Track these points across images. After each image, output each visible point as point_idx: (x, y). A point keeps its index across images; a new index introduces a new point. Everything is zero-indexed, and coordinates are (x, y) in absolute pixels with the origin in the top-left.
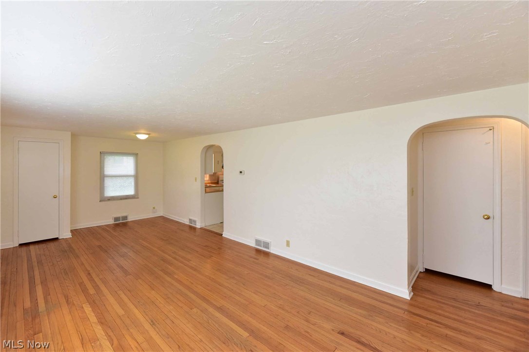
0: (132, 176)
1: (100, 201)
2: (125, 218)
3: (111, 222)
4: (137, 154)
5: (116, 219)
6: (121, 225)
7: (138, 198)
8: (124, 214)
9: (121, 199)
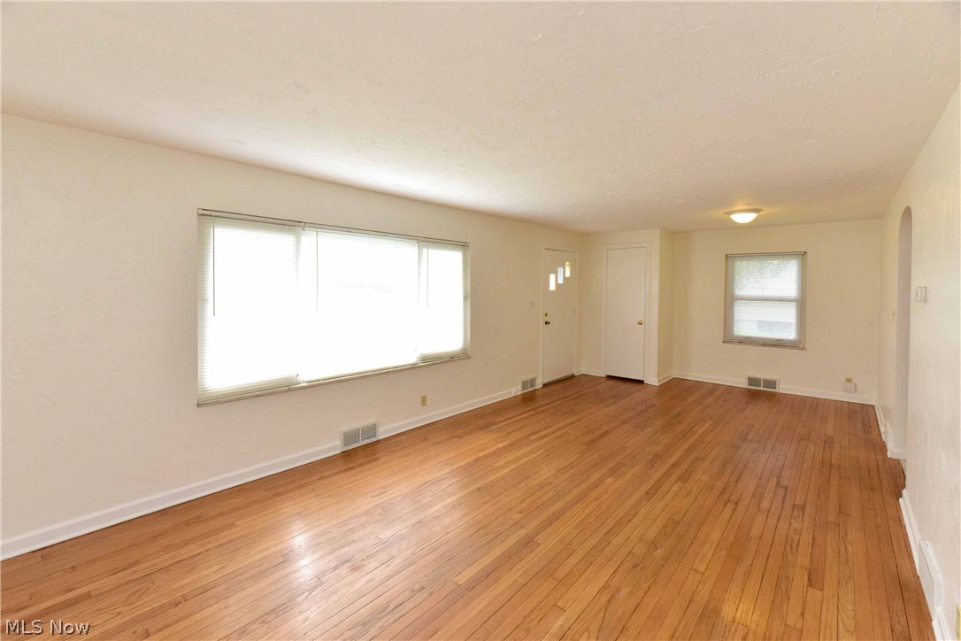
0: (789, 300)
1: (724, 342)
2: (771, 384)
3: (744, 384)
4: (805, 252)
5: (752, 381)
6: (759, 394)
7: (804, 349)
8: (769, 377)
9: (764, 345)
